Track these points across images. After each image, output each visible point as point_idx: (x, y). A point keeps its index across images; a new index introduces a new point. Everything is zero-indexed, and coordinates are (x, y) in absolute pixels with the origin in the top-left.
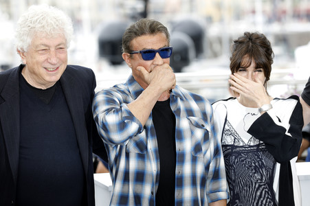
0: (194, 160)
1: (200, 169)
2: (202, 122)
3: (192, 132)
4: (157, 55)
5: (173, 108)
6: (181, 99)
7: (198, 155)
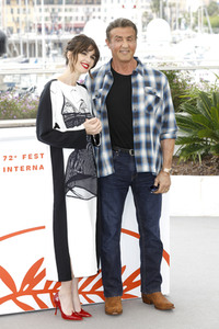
0: (148, 116)
1: (152, 122)
2: (155, 91)
3: (145, 97)
5: (133, 80)
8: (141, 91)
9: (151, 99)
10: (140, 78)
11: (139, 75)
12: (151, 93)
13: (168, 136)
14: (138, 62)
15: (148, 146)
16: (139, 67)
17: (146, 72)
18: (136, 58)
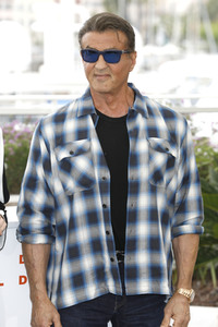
0: (153, 190)
1: (161, 202)
2: (166, 145)
3: (150, 157)
4: (101, 57)
5: (130, 127)
6: (144, 115)
7: (158, 185)
8: (142, 146)
9: (160, 159)
10: (141, 122)
11: (140, 117)
12: (159, 149)
13: (187, 228)
14: (136, 93)
15: (154, 244)
16: (138, 102)
17: (151, 112)
18: (130, 85)
